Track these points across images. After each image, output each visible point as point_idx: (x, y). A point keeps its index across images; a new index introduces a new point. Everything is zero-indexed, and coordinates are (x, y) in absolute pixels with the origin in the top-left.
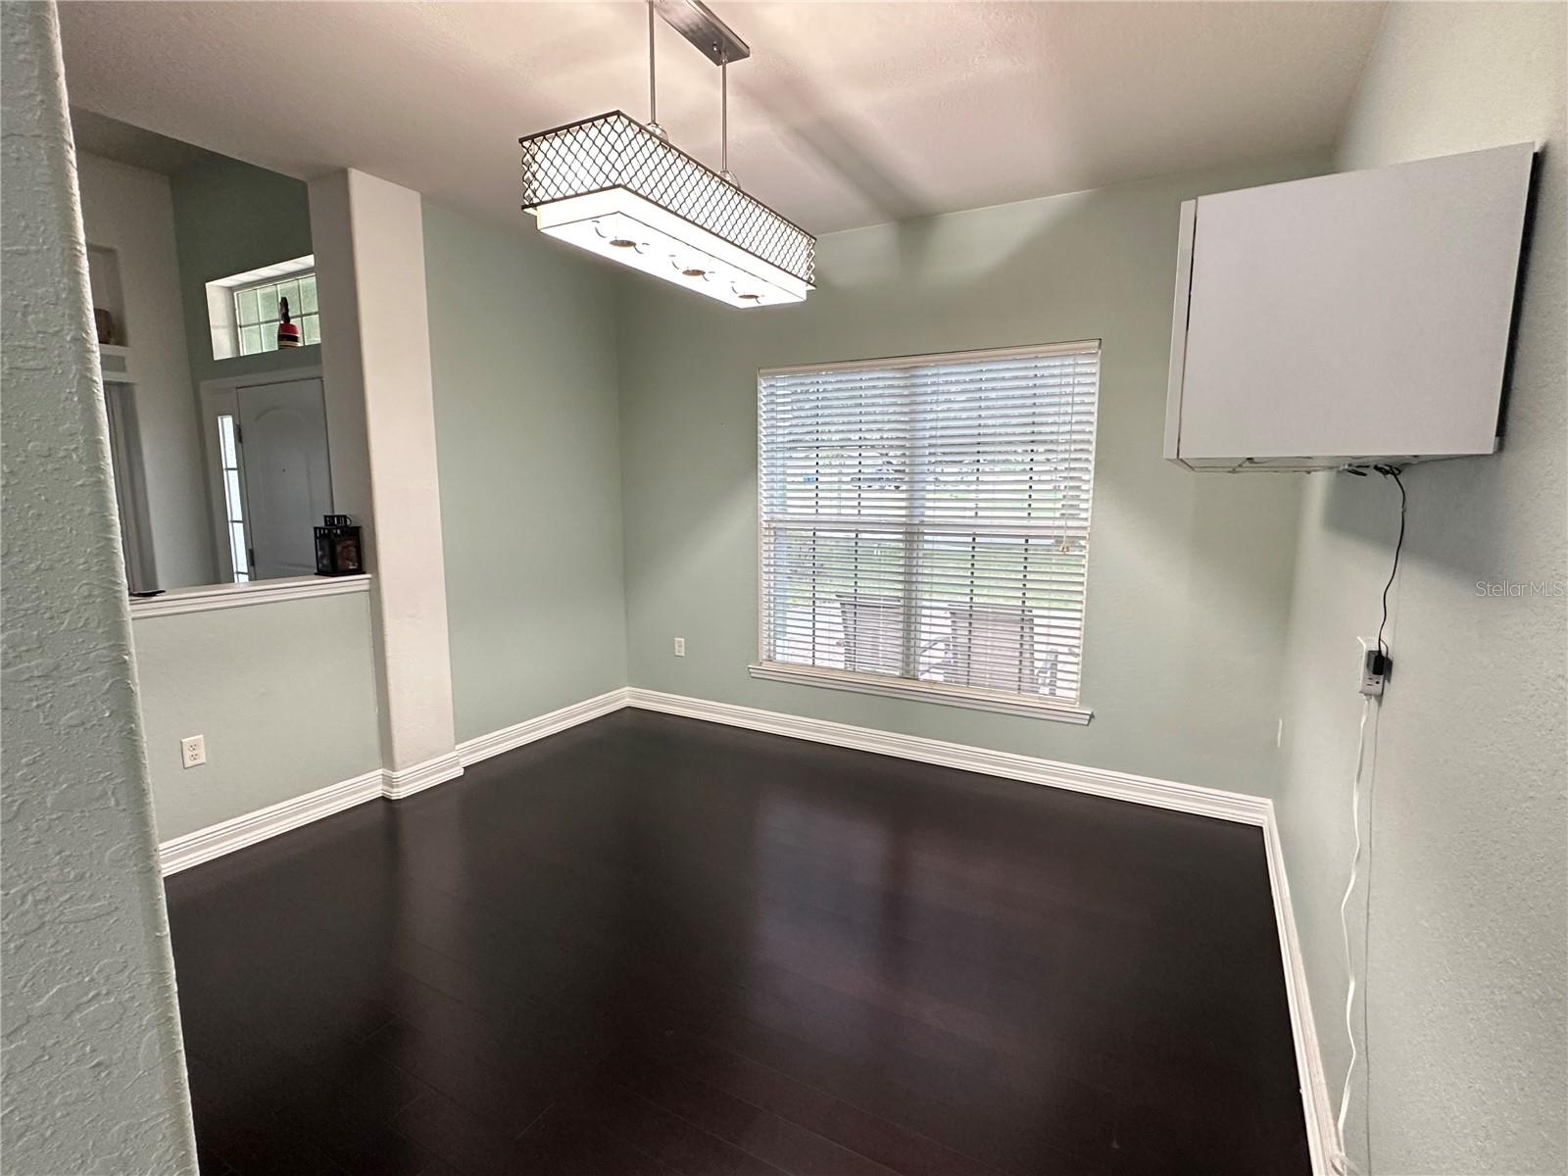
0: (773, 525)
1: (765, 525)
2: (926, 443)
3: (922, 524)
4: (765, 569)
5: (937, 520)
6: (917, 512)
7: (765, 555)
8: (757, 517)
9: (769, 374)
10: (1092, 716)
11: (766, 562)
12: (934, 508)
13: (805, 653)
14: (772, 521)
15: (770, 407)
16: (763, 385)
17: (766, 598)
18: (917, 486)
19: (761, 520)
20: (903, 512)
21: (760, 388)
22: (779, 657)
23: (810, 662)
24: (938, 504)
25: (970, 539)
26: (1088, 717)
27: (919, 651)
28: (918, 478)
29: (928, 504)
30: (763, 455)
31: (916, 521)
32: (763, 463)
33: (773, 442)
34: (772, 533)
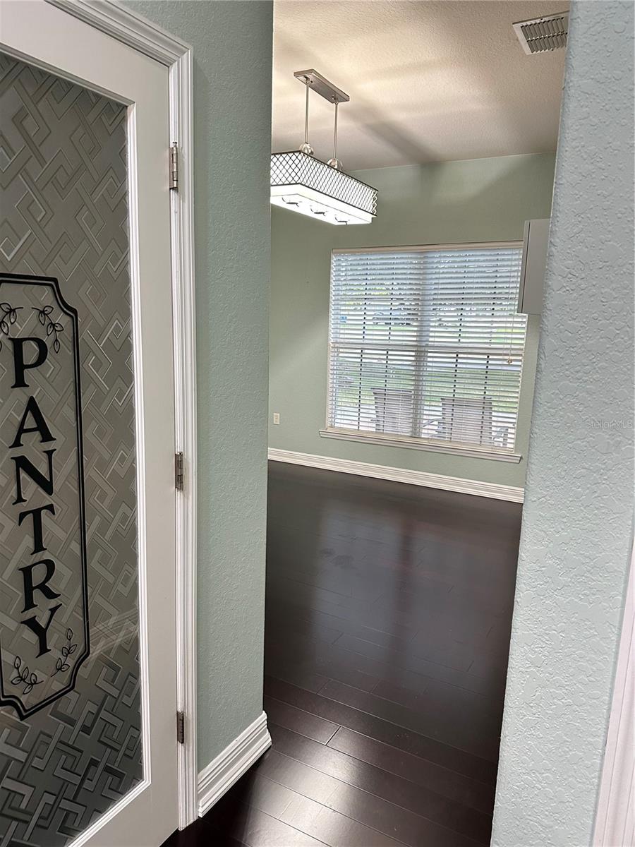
0: (337, 345)
1: (332, 345)
2: (432, 297)
3: (427, 346)
4: (331, 372)
5: (436, 344)
6: (424, 339)
7: (332, 363)
8: (327, 340)
9: (338, 253)
10: (521, 458)
11: (331, 367)
12: (434, 337)
13: (354, 423)
14: (337, 343)
15: (337, 273)
16: (334, 258)
17: (331, 390)
18: (425, 324)
19: (330, 342)
20: (415, 339)
21: (332, 261)
22: (337, 425)
23: (356, 428)
24: (437, 334)
25: (455, 355)
26: (519, 458)
27: (422, 426)
28: (425, 318)
29: (431, 334)
30: (332, 302)
31: (424, 344)
32: (332, 307)
33: (338, 295)
34: (336, 350)
